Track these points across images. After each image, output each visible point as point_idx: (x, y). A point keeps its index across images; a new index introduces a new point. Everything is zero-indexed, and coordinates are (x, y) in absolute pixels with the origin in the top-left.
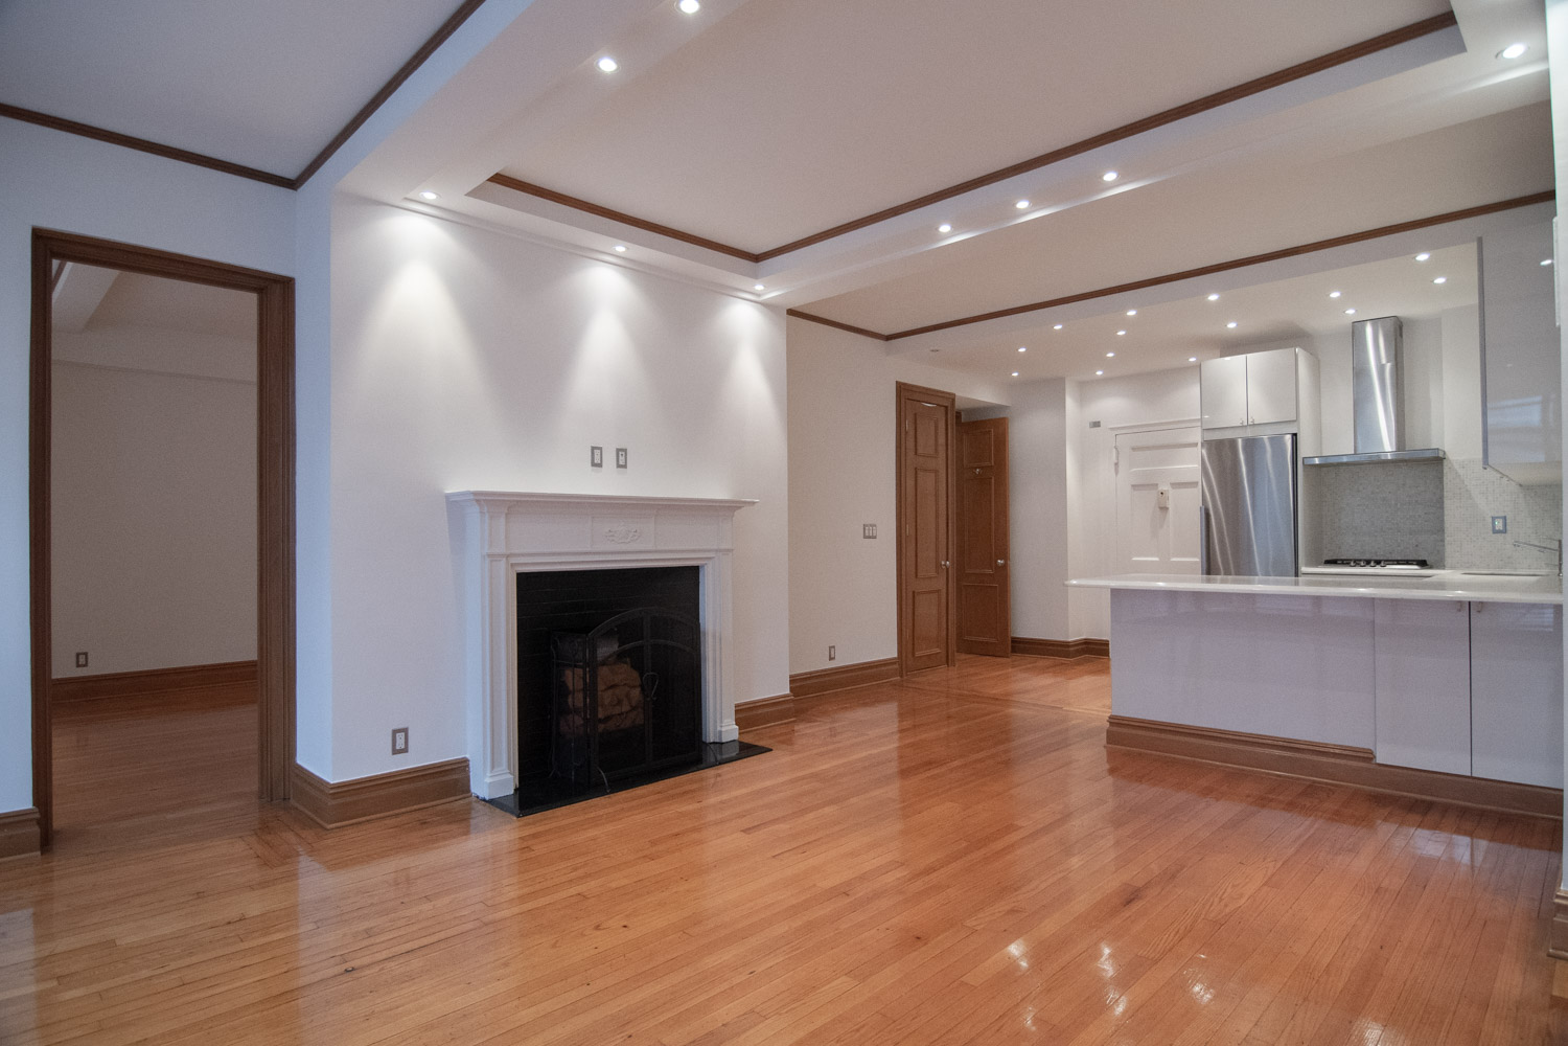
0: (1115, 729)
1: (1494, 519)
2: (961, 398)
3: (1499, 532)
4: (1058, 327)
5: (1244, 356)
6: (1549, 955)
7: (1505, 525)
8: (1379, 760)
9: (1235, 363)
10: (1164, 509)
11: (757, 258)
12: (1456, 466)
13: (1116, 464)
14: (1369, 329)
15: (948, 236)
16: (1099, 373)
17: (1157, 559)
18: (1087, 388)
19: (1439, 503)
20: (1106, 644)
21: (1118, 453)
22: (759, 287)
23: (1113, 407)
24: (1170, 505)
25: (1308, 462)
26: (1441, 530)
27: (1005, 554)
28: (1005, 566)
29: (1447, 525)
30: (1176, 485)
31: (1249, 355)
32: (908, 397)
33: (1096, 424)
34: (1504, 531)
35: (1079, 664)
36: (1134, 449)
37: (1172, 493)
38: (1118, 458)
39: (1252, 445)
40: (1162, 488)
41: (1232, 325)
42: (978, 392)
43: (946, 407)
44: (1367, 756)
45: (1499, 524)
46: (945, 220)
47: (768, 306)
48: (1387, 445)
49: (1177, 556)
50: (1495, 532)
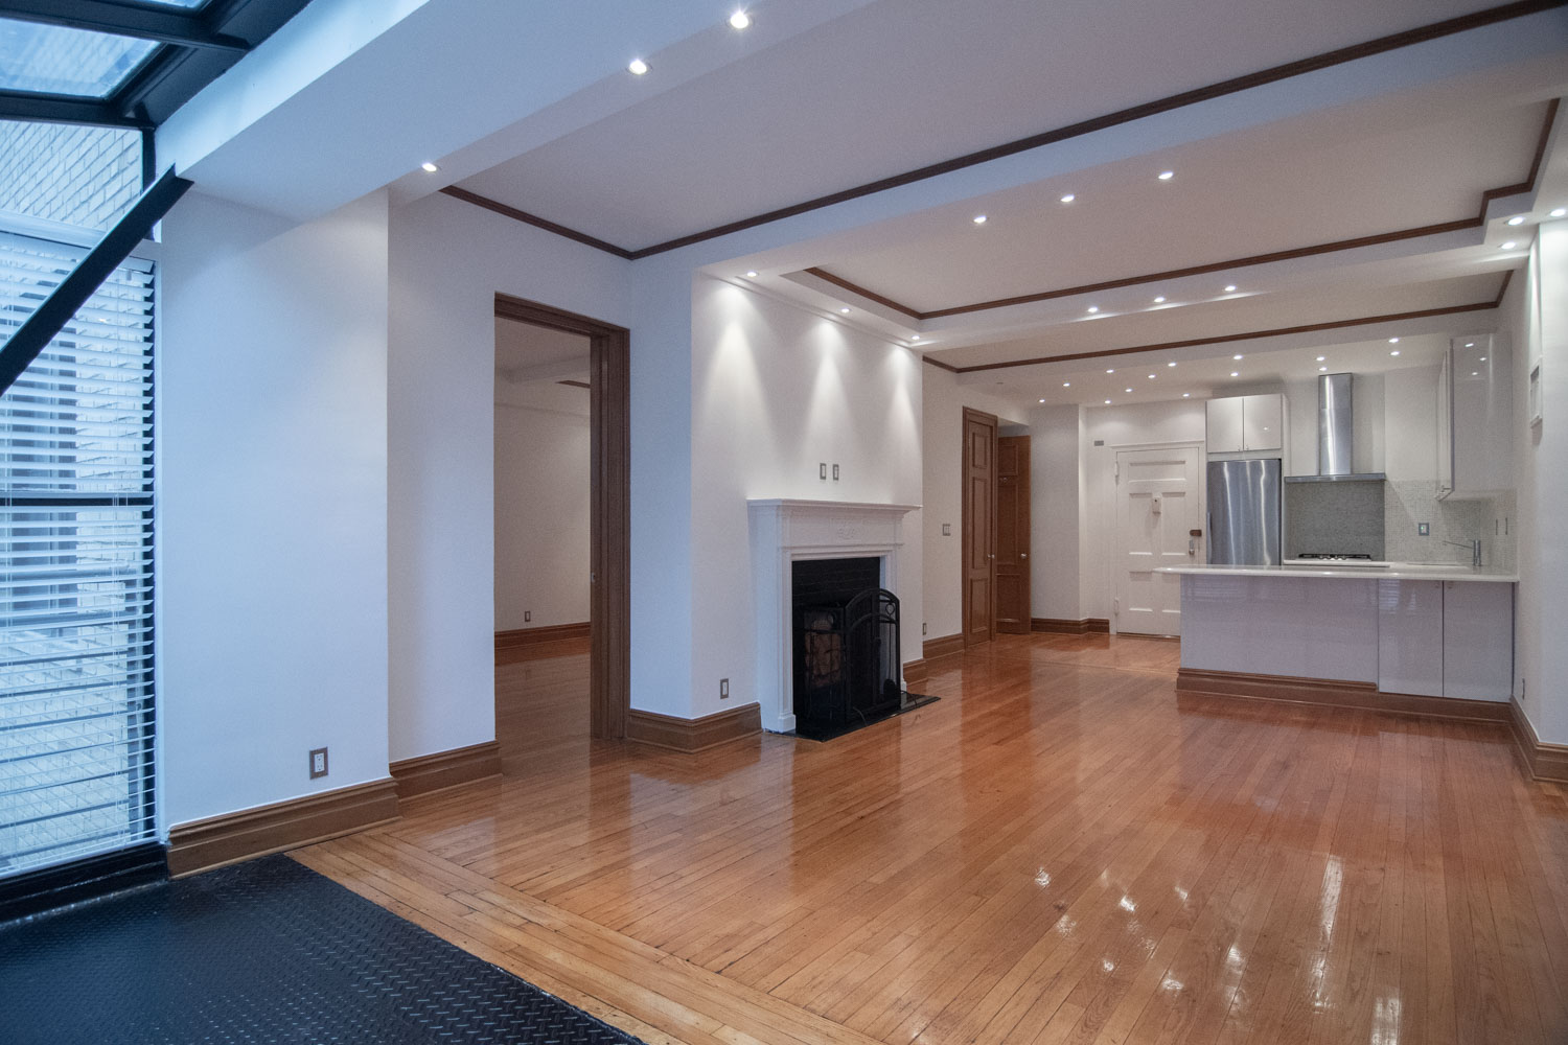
0: (1183, 678)
1: (1420, 525)
2: (1002, 419)
3: (1424, 534)
4: (1110, 371)
5: (1240, 398)
6: (1534, 780)
7: (1428, 528)
8: (1381, 690)
9: (1234, 403)
10: (1157, 513)
11: (922, 316)
12: (1394, 487)
13: (1117, 476)
14: (1327, 380)
15: (1092, 314)
16: (1108, 402)
17: (1150, 554)
18: (1097, 413)
19: (1380, 513)
20: (1107, 622)
21: (1119, 467)
22: (916, 338)
23: (1116, 429)
24: (1162, 510)
25: (1288, 480)
26: (1382, 533)
27: (1027, 551)
28: (1027, 559)
29: (1387, 528)
30: (1166, 494)
31: (1245, 397)
32: (969, 417)
33: (1099, 443)
34: (1427, 534)
35: (1089, 638)
36: (1132, 464)
37: (1163, 500)
38: (1118, 470)
39: (1237, 467)
40: (1155, 496)
41: (1235, 375)
42: (1012, 415)
43: (991, 427)
44: (1372, 687)
45: (1423, 529)
46: (1094, 305)
47: (913, 351)
48: (1333, 470)
49: (1168, 551)
50: (1421, 534)
